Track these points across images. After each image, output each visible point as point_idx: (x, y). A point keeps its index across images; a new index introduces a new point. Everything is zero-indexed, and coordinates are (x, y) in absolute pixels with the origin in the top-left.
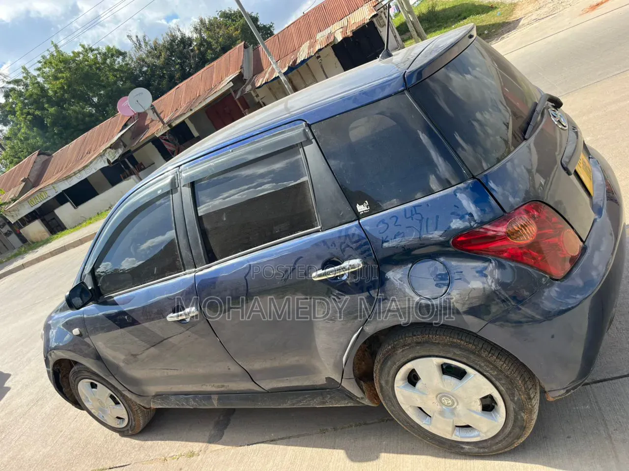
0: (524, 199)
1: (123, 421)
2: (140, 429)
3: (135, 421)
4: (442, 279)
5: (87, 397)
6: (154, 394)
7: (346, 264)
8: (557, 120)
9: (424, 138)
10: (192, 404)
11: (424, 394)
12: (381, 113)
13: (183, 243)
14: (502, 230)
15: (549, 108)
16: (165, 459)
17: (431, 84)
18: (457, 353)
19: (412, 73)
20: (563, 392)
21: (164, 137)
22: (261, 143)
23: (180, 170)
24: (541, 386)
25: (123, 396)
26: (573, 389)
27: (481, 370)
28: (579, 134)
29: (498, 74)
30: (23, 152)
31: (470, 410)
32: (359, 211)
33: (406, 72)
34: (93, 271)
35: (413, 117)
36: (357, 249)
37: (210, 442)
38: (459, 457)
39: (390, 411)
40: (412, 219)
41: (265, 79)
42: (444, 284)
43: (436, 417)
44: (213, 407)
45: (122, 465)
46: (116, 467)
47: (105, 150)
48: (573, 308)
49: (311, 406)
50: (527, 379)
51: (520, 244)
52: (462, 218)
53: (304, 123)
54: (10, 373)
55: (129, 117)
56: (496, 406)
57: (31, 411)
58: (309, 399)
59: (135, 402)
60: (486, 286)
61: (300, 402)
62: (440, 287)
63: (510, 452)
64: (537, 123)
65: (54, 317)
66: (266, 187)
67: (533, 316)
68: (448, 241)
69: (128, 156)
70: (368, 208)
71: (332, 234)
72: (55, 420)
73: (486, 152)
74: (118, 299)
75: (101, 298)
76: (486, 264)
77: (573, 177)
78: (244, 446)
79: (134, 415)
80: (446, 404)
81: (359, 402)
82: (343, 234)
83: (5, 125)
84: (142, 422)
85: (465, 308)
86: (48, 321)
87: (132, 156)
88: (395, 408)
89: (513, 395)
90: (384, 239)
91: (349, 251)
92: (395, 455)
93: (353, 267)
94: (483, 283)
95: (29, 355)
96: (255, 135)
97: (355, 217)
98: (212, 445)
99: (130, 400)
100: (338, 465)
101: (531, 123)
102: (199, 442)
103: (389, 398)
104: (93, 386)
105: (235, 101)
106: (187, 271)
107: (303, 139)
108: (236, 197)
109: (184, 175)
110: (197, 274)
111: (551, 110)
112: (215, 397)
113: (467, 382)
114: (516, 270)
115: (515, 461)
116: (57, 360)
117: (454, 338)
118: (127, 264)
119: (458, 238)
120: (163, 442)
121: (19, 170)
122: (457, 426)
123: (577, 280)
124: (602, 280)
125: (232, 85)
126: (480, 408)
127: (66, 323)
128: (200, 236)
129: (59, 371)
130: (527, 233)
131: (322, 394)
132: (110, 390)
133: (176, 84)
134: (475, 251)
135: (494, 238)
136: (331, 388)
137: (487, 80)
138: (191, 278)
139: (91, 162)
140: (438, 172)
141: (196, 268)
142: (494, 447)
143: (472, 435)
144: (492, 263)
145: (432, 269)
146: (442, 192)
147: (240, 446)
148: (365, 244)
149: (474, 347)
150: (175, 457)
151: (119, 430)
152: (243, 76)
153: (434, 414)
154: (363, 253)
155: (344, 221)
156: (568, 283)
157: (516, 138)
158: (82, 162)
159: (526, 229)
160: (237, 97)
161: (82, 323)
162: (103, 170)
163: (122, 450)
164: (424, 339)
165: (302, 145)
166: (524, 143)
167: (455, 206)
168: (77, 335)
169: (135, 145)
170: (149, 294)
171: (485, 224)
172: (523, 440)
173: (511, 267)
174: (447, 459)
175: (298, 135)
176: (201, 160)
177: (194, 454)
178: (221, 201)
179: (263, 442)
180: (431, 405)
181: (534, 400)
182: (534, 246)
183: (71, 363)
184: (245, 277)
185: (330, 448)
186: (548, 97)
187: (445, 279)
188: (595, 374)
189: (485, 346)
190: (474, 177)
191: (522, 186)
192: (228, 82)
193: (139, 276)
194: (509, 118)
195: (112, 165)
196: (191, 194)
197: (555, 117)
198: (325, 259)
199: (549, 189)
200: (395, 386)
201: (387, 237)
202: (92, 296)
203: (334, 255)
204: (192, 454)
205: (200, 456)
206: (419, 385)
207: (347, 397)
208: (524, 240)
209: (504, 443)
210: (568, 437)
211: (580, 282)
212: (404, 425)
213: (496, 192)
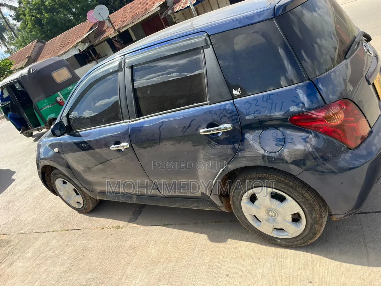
0: (339, 97)
1: (80, 205)
2: (90, 210)
3: (87, 205)
4: (279, 141)
5: (60, 189)
6: (99, 191)
7: (222, 126)
8: (367, 49)
9: (281, 51)
10: (121, 200)
11: (258, 208)
12: (256, 32)
13: (123, 103)
14: (322, 115)
15: (363, 41)
16: (103, 228)
17: (291, 15)
18: (282, 186)
19: (280, 7)
20: (342, 216)
21: (115, 39)
22: (177, 44)
23: (125, 57)
24: (329, 212)
25: (82, 190)
26: (349, 215)
27: (295, 198)
28: (379, 59)
29: (334, 14)
30: (28, 39)
31: (284, 220)
32: (234, 94)
33: (276, 6)
34: (68, 116)
35: (276, 36)
36: (229, 118)
37: (129, 222)
38: (274, 246)
39: (237, 215)
40: (267, 102)
41: (180, 7)
42: (281, 145)
43: (264, 222)
44: (134, 203)
45: (78, 229)
46: (75, 230)
47: (78, 43)
48: (357, 167)
49: (191, 208)
50: (322, 206)
51: (332, 125)
52: (297, 105)
53: (206, 34)
54: (15, 171)
55: (94, 23)
56: (300, 219)
57: (27, 194)
58: (190, 204)
59: (88, 195)
60: (306, 148)
61: (185, 204)
62: (278, 146)
63: (304, 247)
64: (353, 50)
65: (43, 140)
66: (173, 75)
67: (332, 170)
68: (287, 119)
69: (92, 48)
70: (240, 92)
71: (216, 107)
72: (40, 200)
73: (320, 64)
74: (81, 134)
75: (72, 132)
76: (308, 135)
77: (371, 86)
78: (149, 226)
79: (87, 202)
80: (271, 215)
81: (219, 209)
82: (222, 108)
83: (18, 21)
84: (91, 207)
85: (291, 160)
86: (40, 143)
87: (94, 49)
88: (240, 214)
89: (312, 214)
90: (247, 113)
91: (225, 119)
92: (236, 241)
93: (226, 128)
94: (305, 146)
95: (27, 162)
96: (174, 39)
97: (231, 98)
98: (131, 224)
99: (85, 193)
100: (202, 242)
101: (351, 49)
102: (123, 221)
103: (237, 208)
104: (64, 183)
105: (160, 20)
106: (125, 121)
107: (204, 44)
108: (155, 79)
109: (127, 61)
110: (130, 123)
111: (364, 43)
112: (134, 197)
113: (285, 204)
114: (326, 141)
115: (307, 252)
116: (44, 165)
117: (281, 177)
118: (87, 114)
119: (294, 116)
120: (102, 219)
121: (26, 50)
122: (275, 229)
123: (363, 151)
124: (378, 153)
125: (160, 9)
126: (291, 220)
127: (51, 144)
128: (134, 100)
129: (45, 172)
130: (338, 118)
131: (198, 201)
132: (74, 186)
133: (124, 5)
134: (303, 126)
135: (315, 120)
136: (203, 199)
137: (327, 18)
138: (127, 126)
139: (69, 50)
140: (287, 75)
141: (130, 119)
142: (296, 243)
143: (284, 234)
144: (312, 134)
145: (274, 135)
146: (287, 87)
147: (147, 226)
148: (235, 115)
149: (293, 184)
150: (109, 227)
151: (78, 209)
152: (167, 4)
153: (263, 220)
154: (233, 120)
155: (224, 99)
156: (357, 152)
157: (340, 57)
158: (63, 49)
159: (337, 116)
160: (162, 17)
161: (60, 145)
162: (76, 56)
163: (79, 221)
164: (263, 176)
165: (203, 48)
166: (345, 61)
167: (295, 97)
168: (57, 152)
169: (96, 42)
170: (100, 133)
171: (311, 110)
172: (314, 241)
173: (324, 138)
174: (266, 246)
175: (201, 41)
176: (138, 52)
177: (120, 227)
178: (145, 80)
179: (160, 225)
180: (262, 215)
181: (324, 218)
182: (340, 127)
183: (52, 168)
184: (159, 128)
185: (199, 233)
186: (363, 34)
187: (282, 141)
188: (363, 209)
189: (299, 184)
190: (309, 80)
191: (339, 89)
192: (157, 7)
193: (95, 121)
194: (337, 45)
195: (81, 53)
196: (130, 73)
197: (366, 47)
198: (209, 122)
199: (356, 92)
200: (242, 201)
201: (249, 112)
202: (67, 130)
203: (215, 120)
204: (119, 227)
205: (123, 229)
206: (256, 203)
207: (212, 205)
208: (335, 122)
209: (302, 241)
210: (341, 243)
211: (364, 152)
212: (244, 224)
213: (322, 90)
